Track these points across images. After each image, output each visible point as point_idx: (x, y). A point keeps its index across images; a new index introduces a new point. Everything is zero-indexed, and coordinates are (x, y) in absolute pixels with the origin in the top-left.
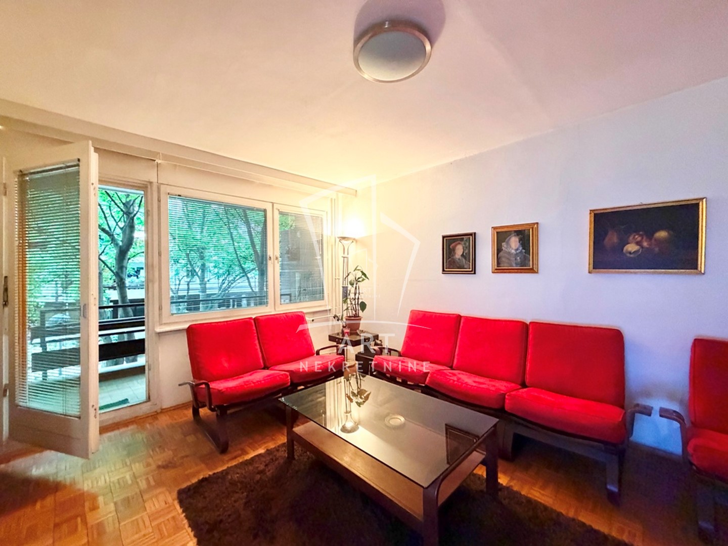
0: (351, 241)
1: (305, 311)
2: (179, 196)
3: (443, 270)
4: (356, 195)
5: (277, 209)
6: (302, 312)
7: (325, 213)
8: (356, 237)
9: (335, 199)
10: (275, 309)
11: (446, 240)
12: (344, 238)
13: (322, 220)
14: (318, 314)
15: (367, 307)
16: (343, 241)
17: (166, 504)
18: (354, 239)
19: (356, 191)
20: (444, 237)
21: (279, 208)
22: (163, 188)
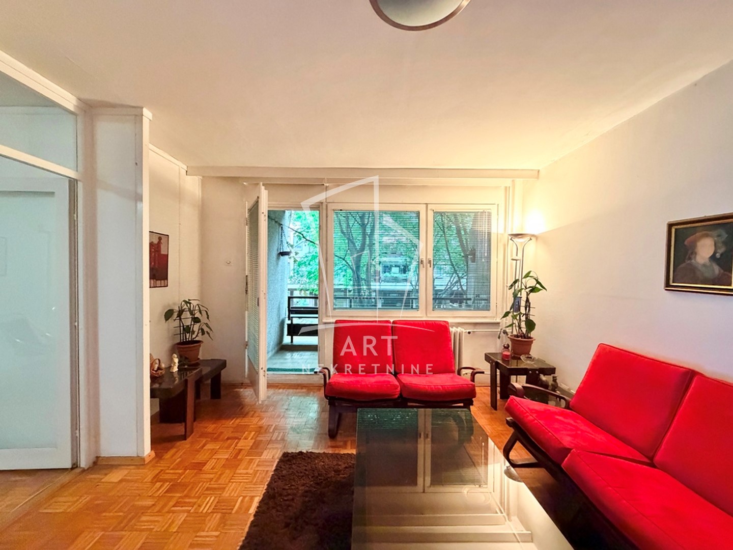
0: (528, 238)
1: (450, 320)
2: (341, 210)
3: (667, 284)
4: (538, 177)
5: (431, 210)
6: (445, 322)
7: (496, 206)
8: (536, 233)
9: (509, 187)
10: (427, 315)
11: (676, 229)
12: (517, 235)
13: (490, 215)
14: (481, 326)
15: (536, 327)
16: (516, 240)
17: (272, 458)
18: (533, 236)
19: (539, 171)
20: (670, 226)
21: (434, 209)
22: (329, 205)
